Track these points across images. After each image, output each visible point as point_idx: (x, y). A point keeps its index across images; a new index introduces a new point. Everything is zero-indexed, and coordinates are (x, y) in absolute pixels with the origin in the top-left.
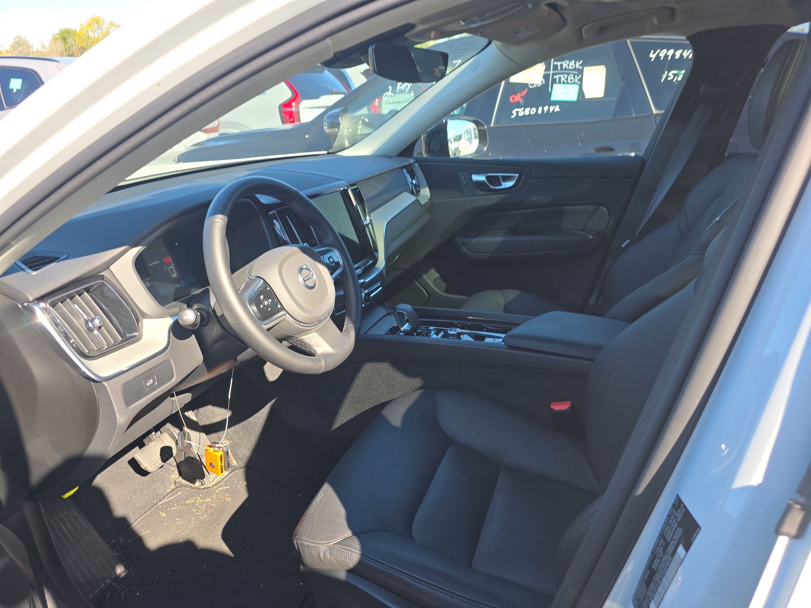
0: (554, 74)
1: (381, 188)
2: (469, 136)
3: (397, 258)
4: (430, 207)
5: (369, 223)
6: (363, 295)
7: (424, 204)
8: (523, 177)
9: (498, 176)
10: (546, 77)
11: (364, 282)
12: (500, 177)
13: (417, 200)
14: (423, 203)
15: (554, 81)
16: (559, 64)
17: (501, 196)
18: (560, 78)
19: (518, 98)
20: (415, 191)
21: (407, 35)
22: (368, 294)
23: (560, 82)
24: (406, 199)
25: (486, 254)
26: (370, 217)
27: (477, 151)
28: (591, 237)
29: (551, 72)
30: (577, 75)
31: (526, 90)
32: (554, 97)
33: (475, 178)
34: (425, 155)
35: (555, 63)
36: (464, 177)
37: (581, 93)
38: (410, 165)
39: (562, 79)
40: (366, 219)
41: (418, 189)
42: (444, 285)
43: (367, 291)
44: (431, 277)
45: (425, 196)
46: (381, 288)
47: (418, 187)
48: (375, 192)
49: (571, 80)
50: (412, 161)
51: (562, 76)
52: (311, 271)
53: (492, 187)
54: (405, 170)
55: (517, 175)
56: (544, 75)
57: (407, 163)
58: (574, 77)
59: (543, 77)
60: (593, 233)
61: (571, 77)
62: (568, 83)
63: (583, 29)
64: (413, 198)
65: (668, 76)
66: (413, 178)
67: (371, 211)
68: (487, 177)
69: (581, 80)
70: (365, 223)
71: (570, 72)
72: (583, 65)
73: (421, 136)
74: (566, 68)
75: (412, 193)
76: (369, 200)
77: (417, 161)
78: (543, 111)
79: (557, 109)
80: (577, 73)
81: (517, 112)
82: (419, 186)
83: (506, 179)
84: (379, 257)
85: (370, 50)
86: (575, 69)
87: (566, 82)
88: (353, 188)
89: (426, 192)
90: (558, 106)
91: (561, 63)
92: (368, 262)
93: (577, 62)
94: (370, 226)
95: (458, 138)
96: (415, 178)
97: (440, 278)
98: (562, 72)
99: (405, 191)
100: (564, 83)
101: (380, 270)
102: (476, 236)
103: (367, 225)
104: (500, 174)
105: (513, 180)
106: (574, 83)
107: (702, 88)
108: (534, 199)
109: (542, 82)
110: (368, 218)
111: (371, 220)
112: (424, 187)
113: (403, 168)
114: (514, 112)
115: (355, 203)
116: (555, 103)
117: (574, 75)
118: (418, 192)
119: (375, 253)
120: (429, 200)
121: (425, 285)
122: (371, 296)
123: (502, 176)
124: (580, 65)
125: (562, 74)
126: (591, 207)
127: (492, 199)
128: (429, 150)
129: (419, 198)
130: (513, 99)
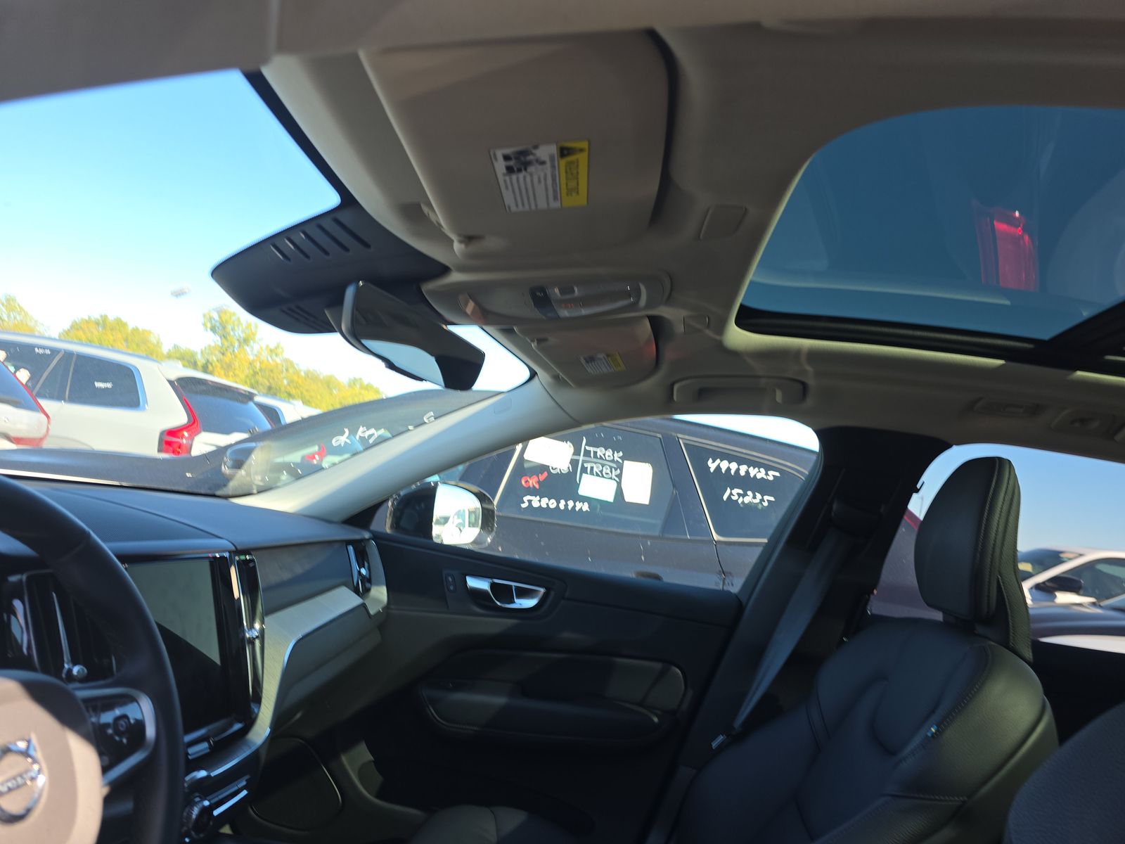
0: (584, 462)
1: (299, 570)
2: (460, 521)
3: (298, 715)
4: (384, 621)
5: (257, 637)
6: (196, 811)
7: (376, 615)
8: (552, 594)
9: (511, 586)
10: (574, 463)
11: (208, 777)
12: (514, 588)
13: (364, 606)
14: (372, 612)
15: (584, 470)
16: (592, 449)
17: (510, 622)
18: (592, 468)
19: (533, 482)
20: (362, 589)
21: (427, 287)
22: (207, 811)
23: (592, 473)
24: (343, 601)
25: (472, 728)
26: (262, 622)
27: (475, 542)
28: (656, 720)
29: (581, 458)
30: (614, 468)
31: (546, 474)
32: (582, 491)
33: (473, 583)
34: (388, 531)
35: (588, 448)
36: (454, 579)
37: (619, 493)
38: (363, 540)
39: (595, 469)
40: (251, 627)
41: (368, 585)
42: (378, 779)
43: (206, 803)
44: (356, 760)
45: (377, 601)
46: (244, 793)
47: (367, 581)
48: (286, 576)
49: (607, 474)
50: (367, 535)
51: (594, 466)
52: (35, 761)
53: (498, 603)
54: (351, 548)
55: (542, 590)
56: (572, 460)
57: (357, 537)
58: (611, 472)
59: (570, 463)
60: (659, 712)
61: (606, 470)
62: (603, 476)
63: (676, 387)
64: (355, 601)
65: (731, 494)
66: (361, 565)
67: (268, 611)
68: (493, 586)
69: (620, 476)
70: (247, 635)
71: (607, 463)
72: (623, 458)
73: (386, 500)
74: (600, 456)
75: (356, 591)
76: (269, 589)
77: (377, 537)
78: (566, 505)
79: (586, 507)
80: (615, 466)
81: (530, 501)
82: (369, 580)
83: (523, 593)
84: (261, 715)
85: (350, 292)
86: (613, 461)
87: (600, 475)
88: (243, 557)
89: (380, 593)
90: (586, 504)
91: (595, 449)
92: (231, 725)
93: (616, 452)
94: (257, 643)
95: (442, 521)
96: (366, 564)
97: (373, 763)
98: (595, 460)
99: (346, 584)
100: (597, 475)
101: (254, 748)
102: (457, 688)
103: (252, 641)
104: (513, 584)
105: (532, 597)
106: (611, 478)
107: (835, 506)
108: (567, 635)
109: (569, 468)
110: (257, 626)
111: (262, 631)
112: (378, 584)
113: (348, 542)
114: (526, 499)
115: (237, 592)
116: (584, 499)
117: (611, 468)
118: (367, 590)
119: (253, 706)
120: (383, 609)
121: (341, 778)
122: (216, 813)
123: (517, 588)
124: (619, 458)
125: (595, 463)
126: (658, 666)
127: (494, 625)
128: (396, 525)
129: (368, 603)
130: (527, 482)
